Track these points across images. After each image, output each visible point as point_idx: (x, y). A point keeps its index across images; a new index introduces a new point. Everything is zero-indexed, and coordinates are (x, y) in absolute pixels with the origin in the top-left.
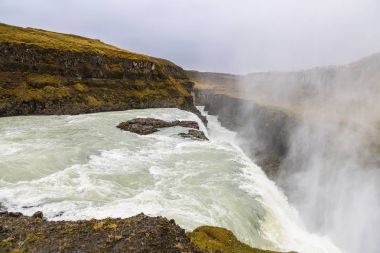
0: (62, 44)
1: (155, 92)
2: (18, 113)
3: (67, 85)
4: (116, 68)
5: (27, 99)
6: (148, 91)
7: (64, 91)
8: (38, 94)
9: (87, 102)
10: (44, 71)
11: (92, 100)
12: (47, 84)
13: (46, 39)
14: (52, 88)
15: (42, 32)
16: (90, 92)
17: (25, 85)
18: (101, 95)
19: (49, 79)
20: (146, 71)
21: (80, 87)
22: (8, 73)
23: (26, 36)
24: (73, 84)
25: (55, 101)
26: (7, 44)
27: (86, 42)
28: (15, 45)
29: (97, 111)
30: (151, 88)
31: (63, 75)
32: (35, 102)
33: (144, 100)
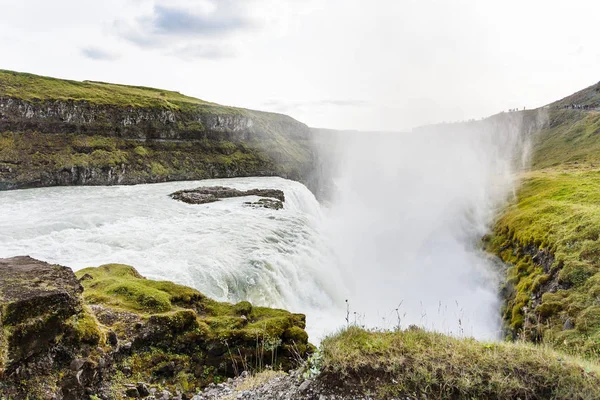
3: (122, 148)
4: (193, 126)
5: (69, 165)
8: (83, 160)
9: (149, 170)
10: (94, 133)
11: (157, 168)
12: (96, 148)
13: (102, 93)
14: (103, 152)
15: (101, 86)
16: (155, 158)
17: (69, 149)
18: (170, 162)
19: (101, 141)
20: (238, 129)
21: (142, 151)
22: (49, 136)
24: (133, 147)
26: (53, 100)
27: (156, 95)
28: (62, 101)
29: (161, 181)
31: (120, 135)
33: (232, 166)
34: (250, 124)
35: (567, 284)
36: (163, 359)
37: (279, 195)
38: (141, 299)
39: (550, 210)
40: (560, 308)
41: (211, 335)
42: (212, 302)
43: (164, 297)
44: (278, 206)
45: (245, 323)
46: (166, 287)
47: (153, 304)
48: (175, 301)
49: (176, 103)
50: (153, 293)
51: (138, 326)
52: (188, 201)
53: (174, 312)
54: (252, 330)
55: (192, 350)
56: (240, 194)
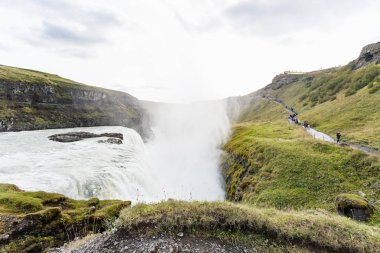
3: (12, 108)
4: (67, 96)
6: (96, 114)
11: (39, 120)
16: (38, 114)
18: (49, 117)
20: (97, 99)
21: (28, 110)
27: (41, 76)
29: (41, 129)
31: (10, 99)
33: (92, 121)
34: (104, 96)
35: (252, 173)
36: (34, 242)
37: (120, 136)
38: (19, 205)
39: (247, 140)
40: (249, 183)
41: (70, 221)
42: (72, 201)
43: (38, 202)
44: (120, 142)
45: (94, 211)
46: (40, 195)
47: (29, 207)
48: (46, 203)
49: (55, 81)
50: (29, 200)
51: (15, 223)
52: (60, 141)
53: (45, 210)
54: (98, 214)
55: (57, 232)
56: (96, 136)
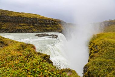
0: (28, 16)
1: (52, 28)
2: (16, 32)
4: (42, 22)
5: (18, 29)
6: (50, 28)
7: (27, 27)
8: (21, 28)
9: (33, 30)
10: (23, 23)
11: (34, 30)
12: (23, 26)
13: (24, 15)
14: (24, 26)
15: (24, 13)
16: (34, 28)
17: (18, 26)
18: (37, 29)
19: (24, 24)
20: (50, 22)
21: (31, 26)
22: (15, 23)
23: (20, 14)
24: (30, 26)
25: (25, 30)
26: (15, 16)
27: (35, 15)
28: (17, 16)
29: (35, 32)
30: (52, 27)
31: (27, 23)
32: (20, 30)
33: (49, 30)
34: (53, 22)
49: (38, 17)
52: (38, 36)
56: (49, 35)
